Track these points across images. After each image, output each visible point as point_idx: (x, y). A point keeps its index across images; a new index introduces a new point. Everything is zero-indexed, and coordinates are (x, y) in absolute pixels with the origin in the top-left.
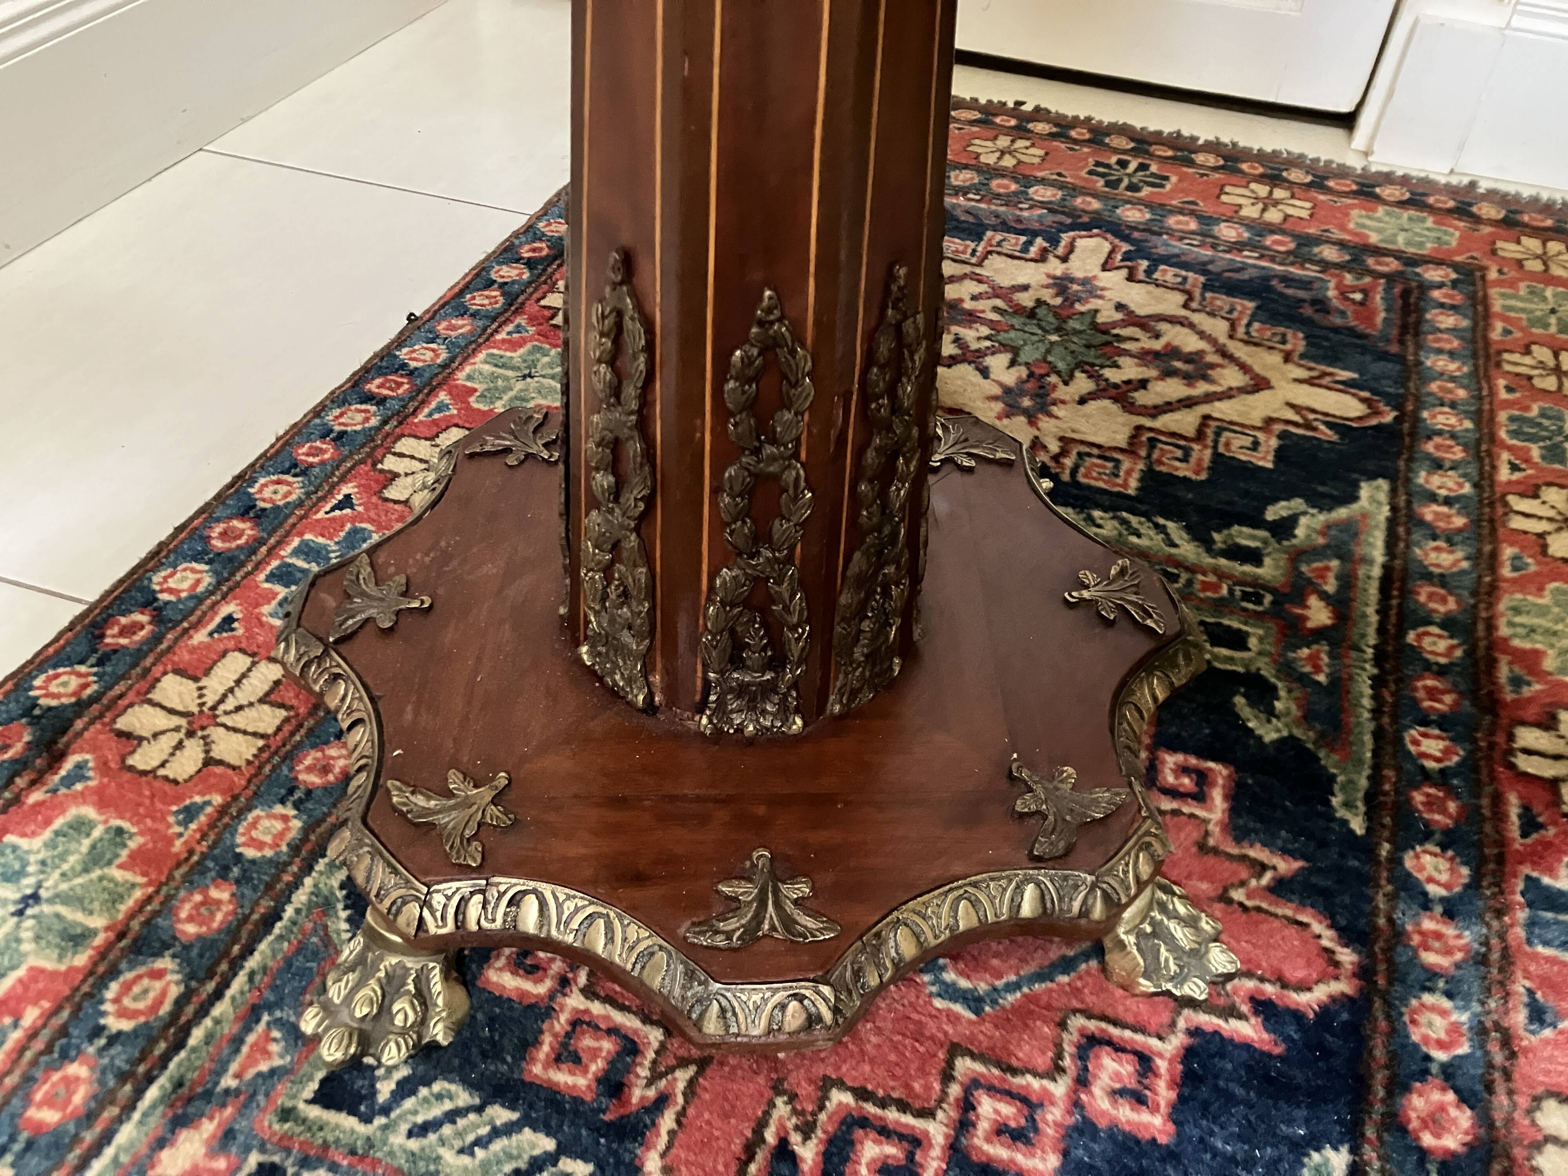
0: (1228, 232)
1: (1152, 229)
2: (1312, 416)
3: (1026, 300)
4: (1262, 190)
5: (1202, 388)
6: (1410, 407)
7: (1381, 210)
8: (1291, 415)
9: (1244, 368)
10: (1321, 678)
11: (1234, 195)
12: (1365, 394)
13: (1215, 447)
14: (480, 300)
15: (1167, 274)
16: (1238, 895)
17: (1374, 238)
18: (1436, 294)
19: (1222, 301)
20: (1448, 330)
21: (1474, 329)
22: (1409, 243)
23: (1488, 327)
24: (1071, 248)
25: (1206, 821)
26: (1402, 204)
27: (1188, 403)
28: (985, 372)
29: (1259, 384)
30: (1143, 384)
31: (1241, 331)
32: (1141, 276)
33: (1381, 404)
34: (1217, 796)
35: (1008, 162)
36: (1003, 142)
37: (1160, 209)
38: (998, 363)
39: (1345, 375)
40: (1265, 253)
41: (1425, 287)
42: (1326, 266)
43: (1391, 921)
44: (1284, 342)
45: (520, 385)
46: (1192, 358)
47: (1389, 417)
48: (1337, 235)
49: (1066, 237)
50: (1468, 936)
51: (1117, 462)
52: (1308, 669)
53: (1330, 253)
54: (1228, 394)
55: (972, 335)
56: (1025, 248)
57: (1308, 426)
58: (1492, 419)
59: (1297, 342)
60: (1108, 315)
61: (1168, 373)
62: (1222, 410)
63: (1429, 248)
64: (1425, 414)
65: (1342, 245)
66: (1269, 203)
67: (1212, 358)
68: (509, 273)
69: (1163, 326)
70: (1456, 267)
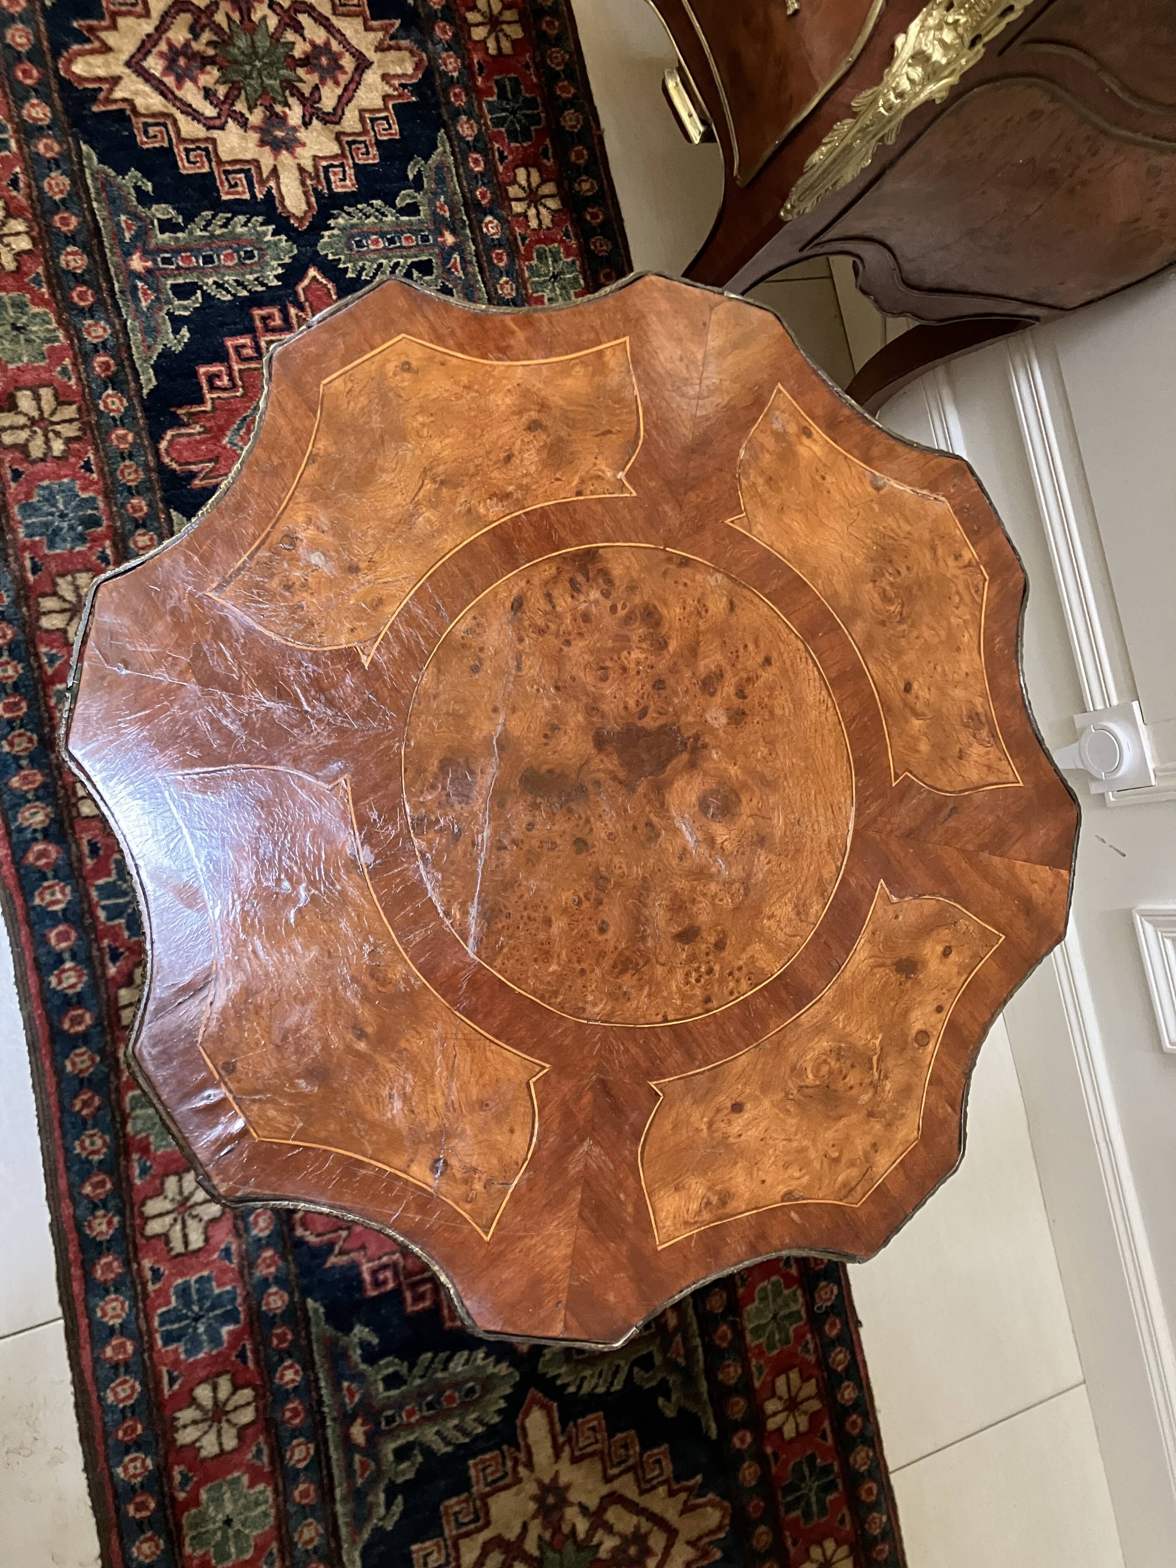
10: (346, 1384)
13: (445, 1540)
16: (344, 1233)
25: (369, 1261)
34: (367, 1277)
43: (286, 1260)
50: (258, 1274)
51: (487, 1485)
52: (354, 1386)
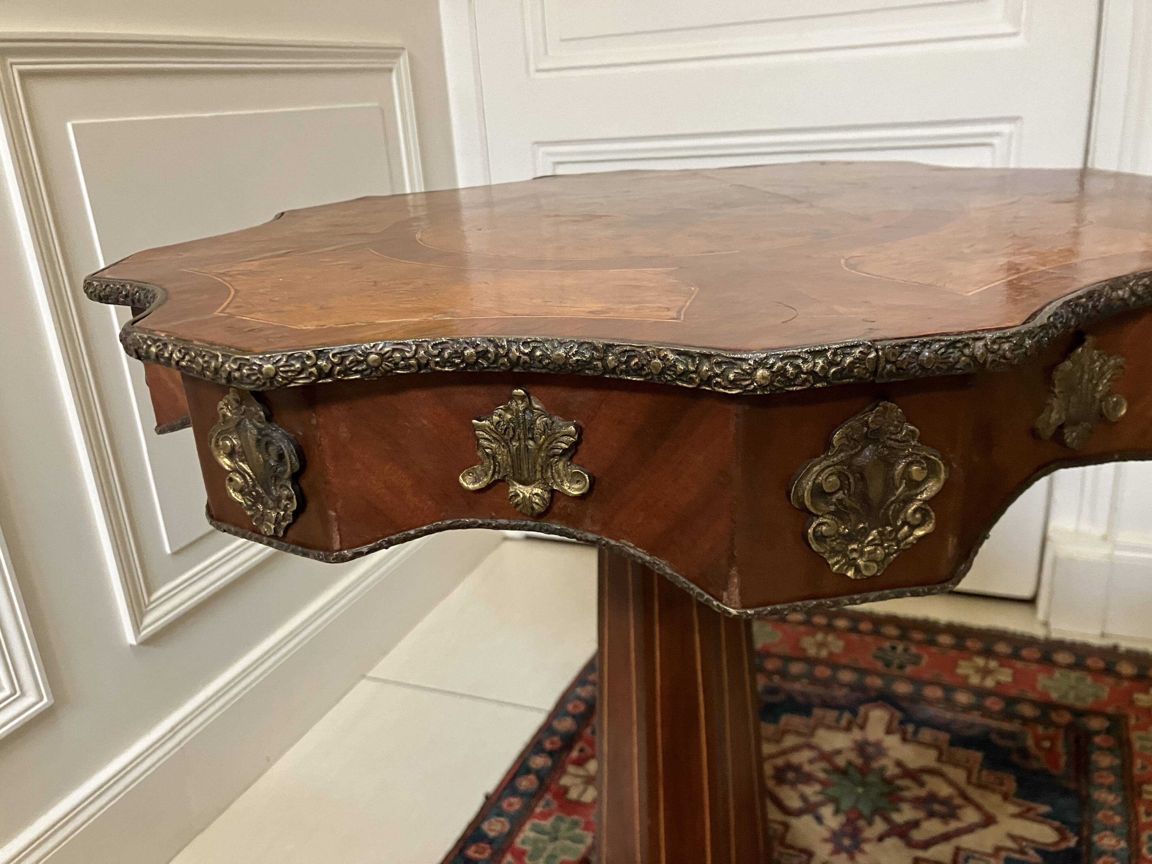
0: (962, 698)
1: (916, 698)
2: (1024, 844)
3: (841, 761)
4: (980, 662)
5: (954, 825)
6: (1085, 833)
7: (1057, 674)
8: (1010, 844)
9: (978, 807)
11: (964, 668)
12: (1057, 824)
14: (526, 783)
15: (926, 734)
17: (1054, 696)
18: (1097, 740)
19: (961, 753)
20: (1106, 769)
21: (1123, 765)
22: (1077, 698)
23: (1132, 764)
24: (866, 719)
26: (1070, 667)
27: (946, 837)
28: (819, 819)
29: (989, 821)
30: (915, 824)
31: (974, 780)
32: (909, 736)
33: (1068, 831)
35: (824, 653)
36: (820, 637)
37: (918, 682)
38: (827, 811)
39: (1045, 809)
40: (986, 713)
41: (1089, 734)
42: (1025, 721)
44: (1002, 784)
45: (550, 847)
46: (945, 802)
47: (1072, 842)
48: (1031, 695)
49: (862, 710)
53: (1028, 711)
54: (970, 829)
55: (811, 791)
56: (838, 720)
57: (1022, 852)
58: (1138, 839)
59: (1011, 784)
60: (892, 770)
61: (931, 815)
62: (967, 841)
63: (1089, 702)
64: (1096, 838)
65: (1034, 703)
66: (986, 672)
67: (958, 801)
68: (539, 762)
69: (926, 778)
70: (1108, 717)
